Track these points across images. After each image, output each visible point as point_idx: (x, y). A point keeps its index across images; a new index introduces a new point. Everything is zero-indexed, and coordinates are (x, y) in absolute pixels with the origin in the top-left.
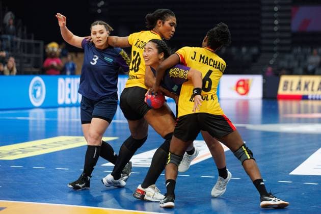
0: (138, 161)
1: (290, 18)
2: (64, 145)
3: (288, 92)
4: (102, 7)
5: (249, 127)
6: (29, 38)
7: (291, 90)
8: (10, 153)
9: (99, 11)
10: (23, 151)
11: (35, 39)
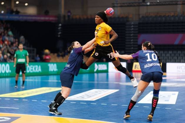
0: (75, 97)
1: (137, 39)
2: (45, 91)
3: (137, 69)
4: (60, 35)
5: (121, 83)
6: (30, 47)
7: (138, 68)
8: (23, 94)
9: (59, 36)
10: (28, 94)
11: (33, 47)
